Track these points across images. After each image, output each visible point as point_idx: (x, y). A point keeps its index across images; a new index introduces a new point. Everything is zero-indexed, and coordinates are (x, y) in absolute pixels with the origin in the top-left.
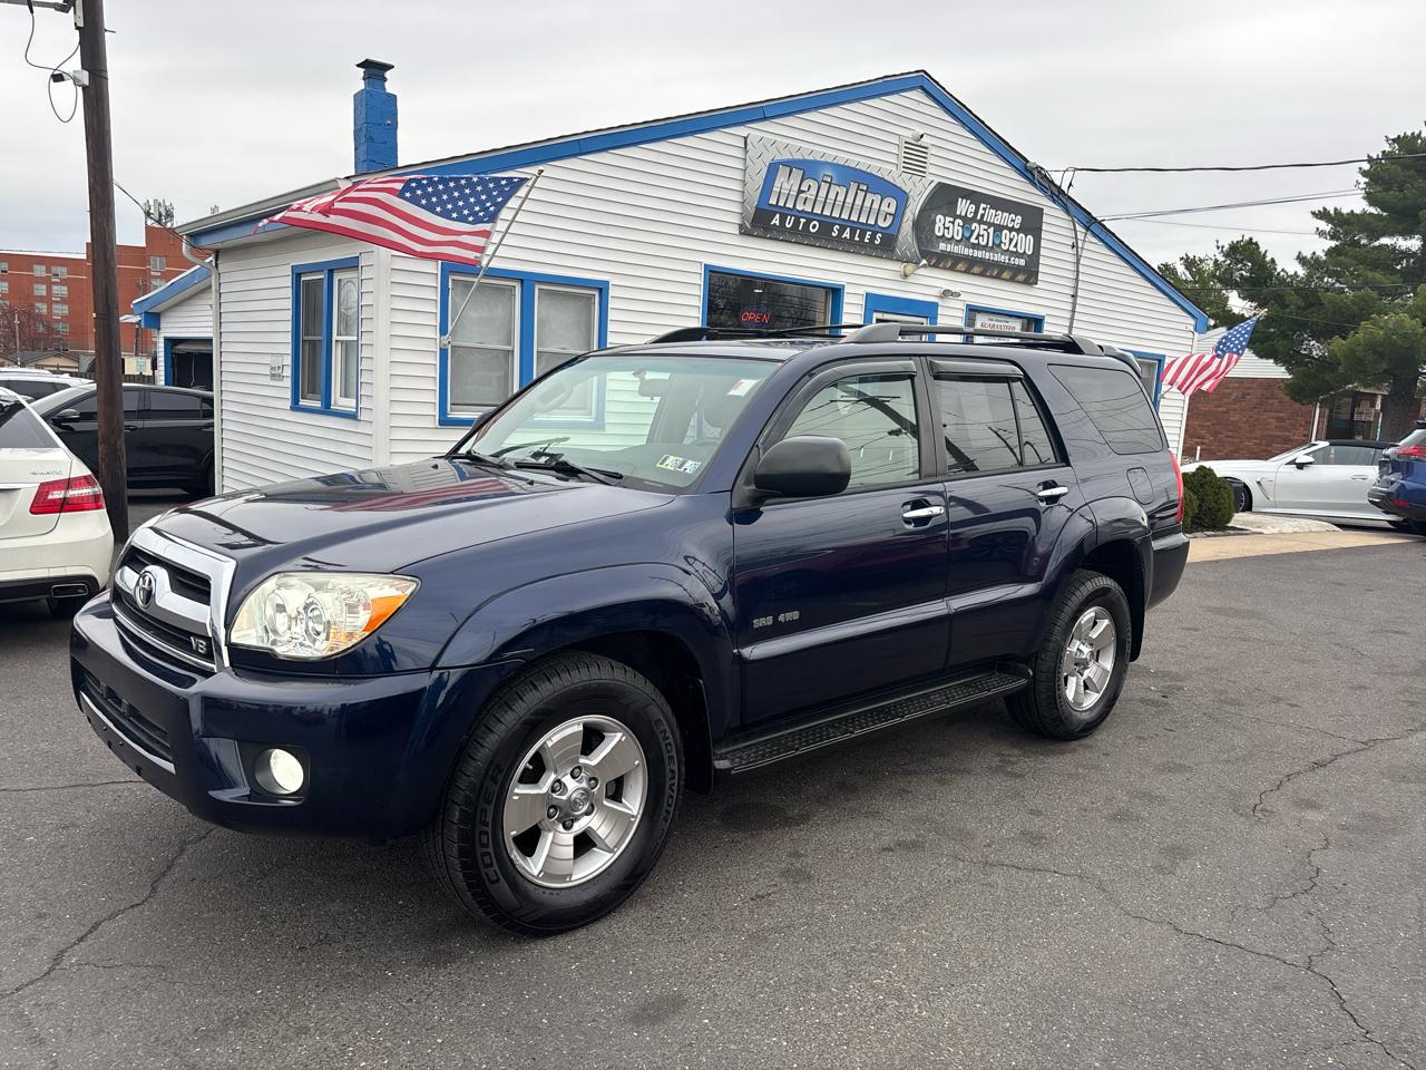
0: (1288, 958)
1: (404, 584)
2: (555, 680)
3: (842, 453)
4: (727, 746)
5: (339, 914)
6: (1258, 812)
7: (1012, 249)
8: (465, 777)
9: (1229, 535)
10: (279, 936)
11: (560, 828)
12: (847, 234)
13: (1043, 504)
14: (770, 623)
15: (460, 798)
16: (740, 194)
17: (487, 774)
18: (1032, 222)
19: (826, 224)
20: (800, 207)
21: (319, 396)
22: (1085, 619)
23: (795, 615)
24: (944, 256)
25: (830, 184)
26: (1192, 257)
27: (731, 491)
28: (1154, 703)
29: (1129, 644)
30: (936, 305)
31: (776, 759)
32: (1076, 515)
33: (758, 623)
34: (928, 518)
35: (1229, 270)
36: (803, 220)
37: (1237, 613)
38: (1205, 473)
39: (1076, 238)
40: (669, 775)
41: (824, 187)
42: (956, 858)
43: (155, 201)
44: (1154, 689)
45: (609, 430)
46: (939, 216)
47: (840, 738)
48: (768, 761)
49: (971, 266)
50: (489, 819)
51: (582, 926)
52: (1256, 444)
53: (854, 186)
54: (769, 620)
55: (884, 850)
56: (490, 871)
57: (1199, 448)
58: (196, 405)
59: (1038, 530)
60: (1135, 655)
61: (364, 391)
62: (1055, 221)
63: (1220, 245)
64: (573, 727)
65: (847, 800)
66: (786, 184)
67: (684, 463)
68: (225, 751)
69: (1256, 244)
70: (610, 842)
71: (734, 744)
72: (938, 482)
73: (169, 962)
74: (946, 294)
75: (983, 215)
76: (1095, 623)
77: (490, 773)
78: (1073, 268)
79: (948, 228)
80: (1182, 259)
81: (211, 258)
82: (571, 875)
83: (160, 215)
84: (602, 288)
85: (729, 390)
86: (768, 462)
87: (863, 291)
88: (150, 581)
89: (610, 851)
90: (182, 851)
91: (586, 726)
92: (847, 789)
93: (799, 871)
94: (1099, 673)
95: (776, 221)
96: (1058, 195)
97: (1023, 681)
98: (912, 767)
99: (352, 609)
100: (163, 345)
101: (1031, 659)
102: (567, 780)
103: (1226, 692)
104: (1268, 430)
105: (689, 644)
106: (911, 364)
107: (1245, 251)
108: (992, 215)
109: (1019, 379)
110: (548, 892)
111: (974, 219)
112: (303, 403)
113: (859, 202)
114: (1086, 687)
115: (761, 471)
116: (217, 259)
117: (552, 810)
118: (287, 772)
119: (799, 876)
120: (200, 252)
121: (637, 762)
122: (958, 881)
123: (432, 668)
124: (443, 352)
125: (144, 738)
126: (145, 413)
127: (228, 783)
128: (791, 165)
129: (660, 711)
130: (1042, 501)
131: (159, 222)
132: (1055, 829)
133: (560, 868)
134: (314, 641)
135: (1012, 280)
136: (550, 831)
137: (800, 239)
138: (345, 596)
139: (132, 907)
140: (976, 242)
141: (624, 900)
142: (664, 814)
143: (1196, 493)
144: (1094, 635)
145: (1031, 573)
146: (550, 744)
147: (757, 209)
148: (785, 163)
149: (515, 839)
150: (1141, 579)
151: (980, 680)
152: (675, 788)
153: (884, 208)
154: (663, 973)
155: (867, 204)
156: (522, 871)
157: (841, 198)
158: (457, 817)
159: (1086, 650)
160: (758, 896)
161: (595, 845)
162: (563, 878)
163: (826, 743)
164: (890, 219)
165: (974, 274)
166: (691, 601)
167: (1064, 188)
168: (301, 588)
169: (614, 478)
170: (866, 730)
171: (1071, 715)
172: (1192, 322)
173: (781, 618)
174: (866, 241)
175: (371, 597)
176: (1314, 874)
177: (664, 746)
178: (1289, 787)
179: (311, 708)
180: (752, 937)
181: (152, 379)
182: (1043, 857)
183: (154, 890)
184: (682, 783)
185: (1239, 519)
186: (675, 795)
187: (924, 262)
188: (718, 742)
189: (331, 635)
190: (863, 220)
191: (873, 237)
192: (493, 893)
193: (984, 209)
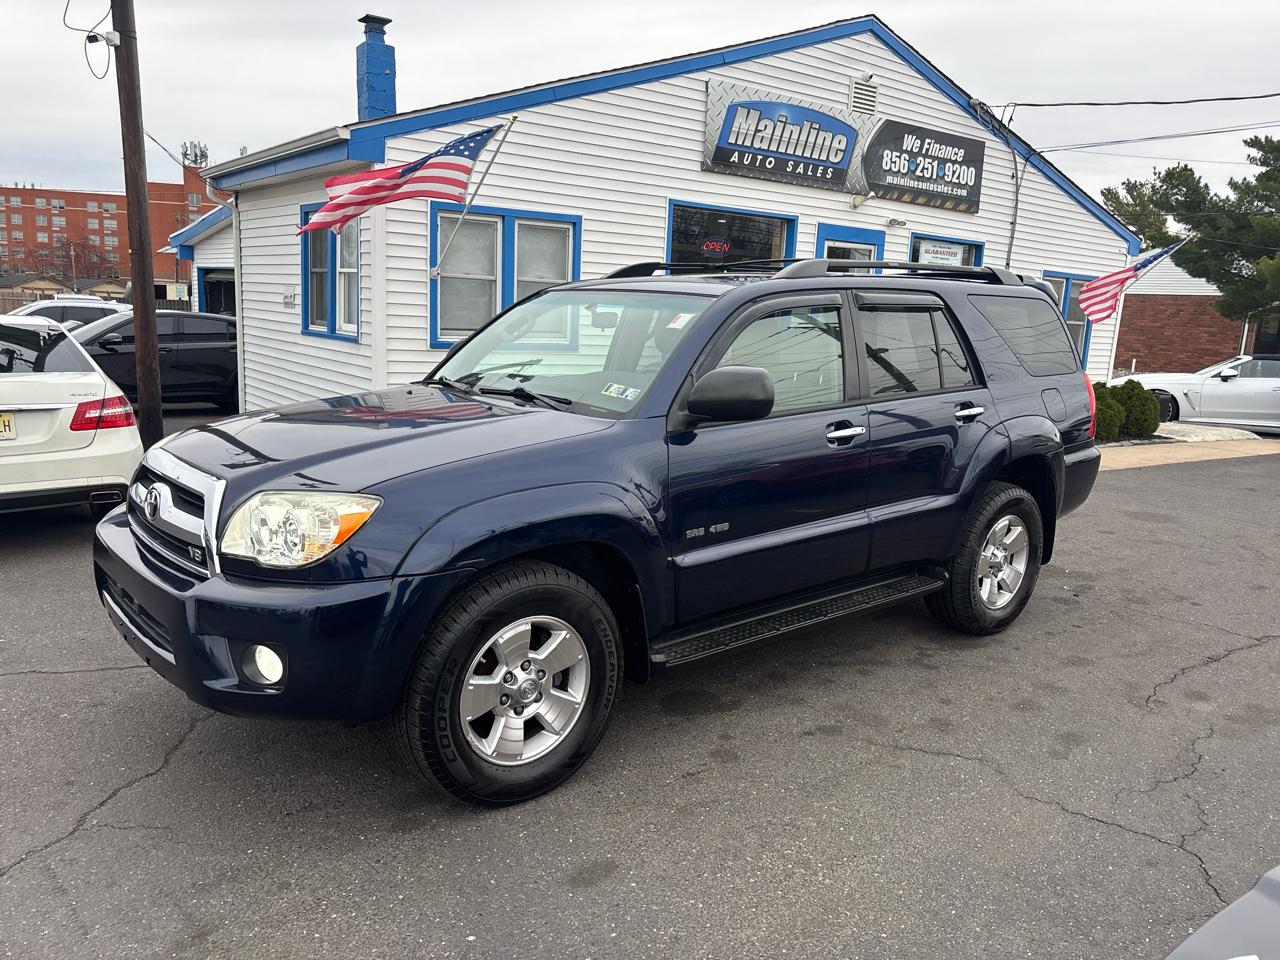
0: (1163, 837)
1: (370, 502)
2: (505, 585)
3: (767, 382)
4: (664, 642)
5: (323, 785)
6: (1150, 703)
7: (955, 180)
8: (424, 670)
9: (1155, 443)
10: (270, 803)
11: (512, 714)
12: (800, 169)
13: (960, 423)
14: (702, 534)
15: (420, 687)
16: (701, 134)
17: (444, 668)
18: (974, 155)
19: (782, 161)
20: (757, 145)
21: (326, 322)
22: (999, 527)
23: (725, 526)
24: (891, 188)
25: (785, 123)
26: (1133, 182)
27: (667, 416)
28: (1066, 601)
29: (1041, 549)
30: (884, 233)
31: (707, 653)
32: (993, 431)
33: (690, 534)
34: (851, 437)
35: (1165, 194)
36: (760, 157)
37: (1153, 517)
38: (1133, 386)
39: (1016, 169)
40: (609, 667)
41: (780, 126)
42: (870, 742)
43: (191, 143)
44: (1066, 588)
45: (582, 351)
46: (887, 152)
47: (767, 635)
48: (700, 655)
49: (918, 197)
50: (447, 706)
51: (532, 799)
52: (1188, 356)
53: (807, 125)
54: (701, 531)
55: (806, 733)
56: (448, 751)
57: (1134, 360)
58: (223, 329)
59: (955, 445)
60: (1046, 558)
61: (364, 317)
62: (996, 153)
63: (1157, 171)
64: (523, 626)
65: (776, 688)
66: (744, 124)
67: (625, 391)
68: (219, 647)
69: (1191, 170)
70: (557, 726)
71: (672, 639)
72: (861, 405)
73: (175, 824)
74: (893, 223)
75: (928, 150)
76: (1009, 530)
77: (447, 666)
78: (1012, 197)
79: (895, 163)
80: (1124, 183)
81: (232, 199)
82: (521, 755)
83: (196, 156)
84: (576, 222)
85: (669, 323)
86: (700, 389)
87: (815, 221)
88: (156, 498)
89: (557, 734)
90: (192, 727)
91: (534, 626)
92: (778, 678)
93: (727, 752)
94: (1013, 574)
95: (735, 158)
96: (1000, 129)
97: (940, 583)
98: (836, 659)
99: (324, 524)
100: (196, 274)
101: (948, 563)
102: (518, 672)
103: (1135, 591)
104: (1200, 344)
105: (626, 554)
106: (837, 297)
107: (1180, 177)
108: (937, 150)
109: (940, 309)
110: (500, 769)
111: (919, 153)
112: (312, 328)
113: (812, 139)
114: (1000, 587)
115: (692, 398)
116: (236, 199)
117: (504, 698)
118: (269, 665)
119: (725, 756)
120: (222, 194)
121: (580, 657)
122: (869, 763)
123: (394, 576)
124: (433, 282)
125: (152, 633)
126: (179, 337)
127: (220, 674)
128: (749, 106)
129: (601, 612)
130: (959, 420)
131: (195, 162)
132: (963, 716)
133: (511, 749)
134: (291, 551)
135: (954, 209)
136: (502, 716)
137: (757, 175)
138: (317, 513)
139: (147, 776)
140: (921, 174)
141: (571, 776)
142: (604, 702)
143: (1123, 405)
144: (1008, 540)
145: (948, 485)
146: (501, 641)
147: (718, 148)
148: (743, 105)
149: (472, 723)
150: (1053, 488)
151: (900, 582)
152: (615, 679)
153: (835, 145)
154: (598, 841)
155: (820, 141)
156: (478, 752)
157: (795, 136)
158: (418, 705)
159: (1000, 554)
160: (689, 774)
161: (543, 729)
162: (514, 757)
163: (754, 639)
164: (840, 155)
165: (918, 204)
166: (629, 516)
167: (1005, 122)
168: (281, 505)
169: (563, 404)
170: (791, 628)
171: (984, 612)
172: (1126, 245)
173: (712, 529)
174: (819, 175)
175: (339, 514)
176: (1196, 761)
177: (604, 643)
178: (1182, 681)
179: (289, 609)
180: (681, 810)
181: (187, 305)
182: (948, 742)
183: (167, 761)
184: (622, 674)
185: (1165, 428)
186: (614, 685)
187: (872, 194)
188: (655, 638)
189: (306, 546)
190: (815, 156)
191: (825, 172)
192: (451, 771)
193: (929, 144)
